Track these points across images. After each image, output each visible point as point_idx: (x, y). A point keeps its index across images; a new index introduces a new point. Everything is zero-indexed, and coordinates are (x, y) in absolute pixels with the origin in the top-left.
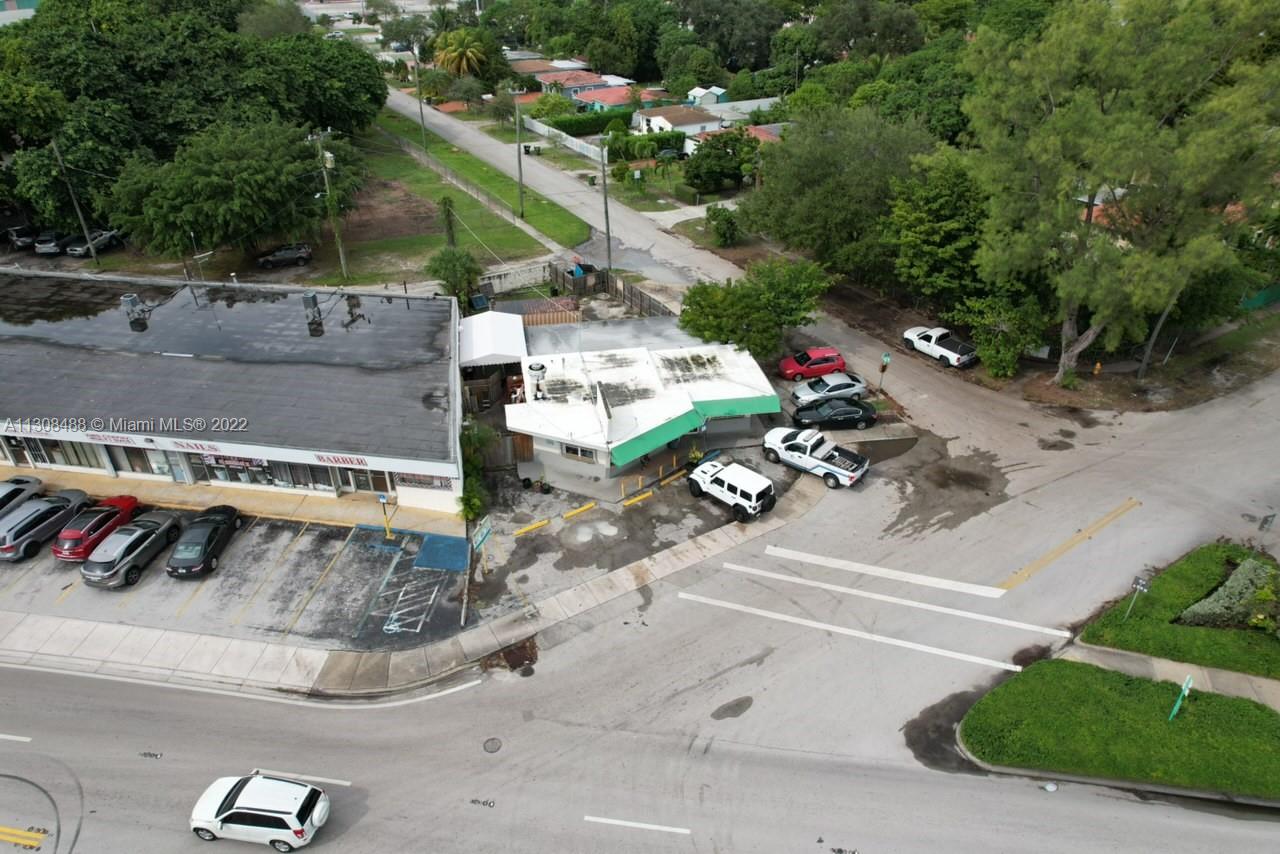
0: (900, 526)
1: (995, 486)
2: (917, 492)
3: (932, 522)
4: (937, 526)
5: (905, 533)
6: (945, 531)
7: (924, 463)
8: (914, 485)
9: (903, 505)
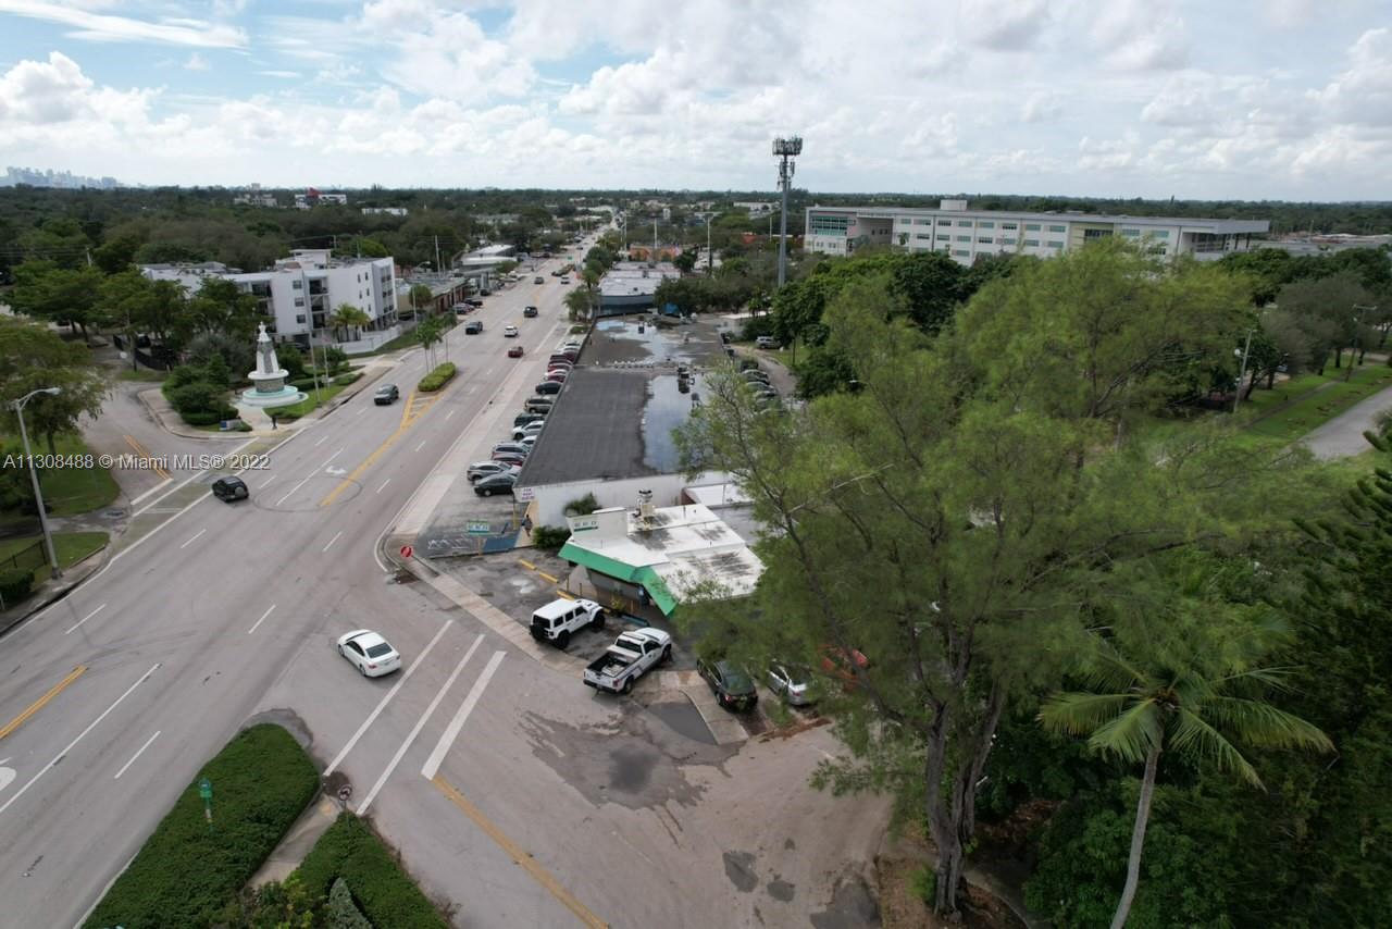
0: (535, 721)
1: (620, 795)
2: (599, 736)
3: (546, 742)
4: (536, 744)
5: (526, 724)
6: (531, 749)
7: (661, 746)
8: (611, 736)
9: (572, 723)
